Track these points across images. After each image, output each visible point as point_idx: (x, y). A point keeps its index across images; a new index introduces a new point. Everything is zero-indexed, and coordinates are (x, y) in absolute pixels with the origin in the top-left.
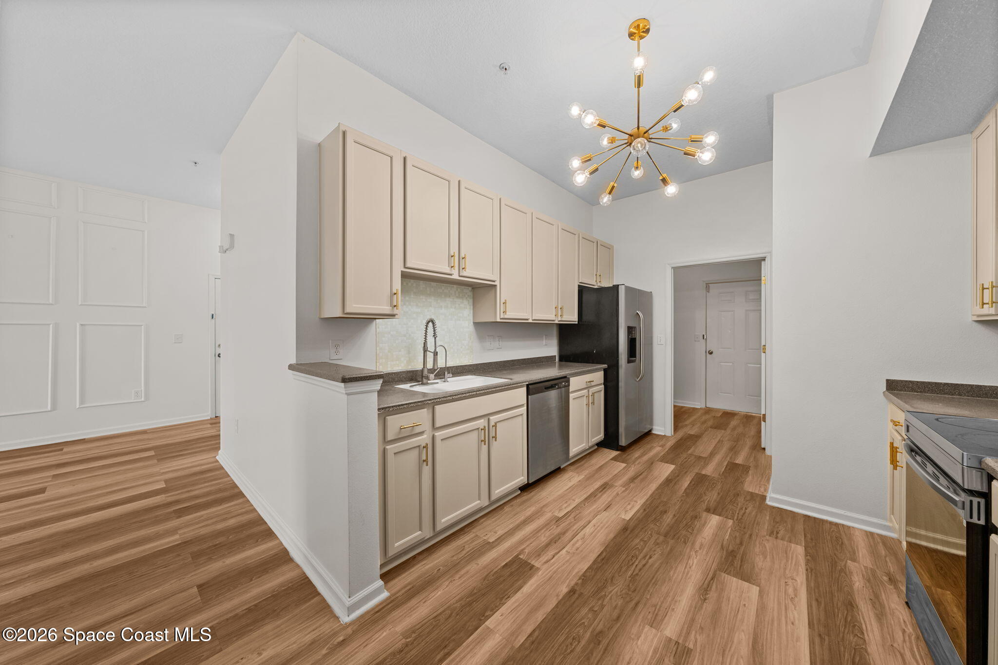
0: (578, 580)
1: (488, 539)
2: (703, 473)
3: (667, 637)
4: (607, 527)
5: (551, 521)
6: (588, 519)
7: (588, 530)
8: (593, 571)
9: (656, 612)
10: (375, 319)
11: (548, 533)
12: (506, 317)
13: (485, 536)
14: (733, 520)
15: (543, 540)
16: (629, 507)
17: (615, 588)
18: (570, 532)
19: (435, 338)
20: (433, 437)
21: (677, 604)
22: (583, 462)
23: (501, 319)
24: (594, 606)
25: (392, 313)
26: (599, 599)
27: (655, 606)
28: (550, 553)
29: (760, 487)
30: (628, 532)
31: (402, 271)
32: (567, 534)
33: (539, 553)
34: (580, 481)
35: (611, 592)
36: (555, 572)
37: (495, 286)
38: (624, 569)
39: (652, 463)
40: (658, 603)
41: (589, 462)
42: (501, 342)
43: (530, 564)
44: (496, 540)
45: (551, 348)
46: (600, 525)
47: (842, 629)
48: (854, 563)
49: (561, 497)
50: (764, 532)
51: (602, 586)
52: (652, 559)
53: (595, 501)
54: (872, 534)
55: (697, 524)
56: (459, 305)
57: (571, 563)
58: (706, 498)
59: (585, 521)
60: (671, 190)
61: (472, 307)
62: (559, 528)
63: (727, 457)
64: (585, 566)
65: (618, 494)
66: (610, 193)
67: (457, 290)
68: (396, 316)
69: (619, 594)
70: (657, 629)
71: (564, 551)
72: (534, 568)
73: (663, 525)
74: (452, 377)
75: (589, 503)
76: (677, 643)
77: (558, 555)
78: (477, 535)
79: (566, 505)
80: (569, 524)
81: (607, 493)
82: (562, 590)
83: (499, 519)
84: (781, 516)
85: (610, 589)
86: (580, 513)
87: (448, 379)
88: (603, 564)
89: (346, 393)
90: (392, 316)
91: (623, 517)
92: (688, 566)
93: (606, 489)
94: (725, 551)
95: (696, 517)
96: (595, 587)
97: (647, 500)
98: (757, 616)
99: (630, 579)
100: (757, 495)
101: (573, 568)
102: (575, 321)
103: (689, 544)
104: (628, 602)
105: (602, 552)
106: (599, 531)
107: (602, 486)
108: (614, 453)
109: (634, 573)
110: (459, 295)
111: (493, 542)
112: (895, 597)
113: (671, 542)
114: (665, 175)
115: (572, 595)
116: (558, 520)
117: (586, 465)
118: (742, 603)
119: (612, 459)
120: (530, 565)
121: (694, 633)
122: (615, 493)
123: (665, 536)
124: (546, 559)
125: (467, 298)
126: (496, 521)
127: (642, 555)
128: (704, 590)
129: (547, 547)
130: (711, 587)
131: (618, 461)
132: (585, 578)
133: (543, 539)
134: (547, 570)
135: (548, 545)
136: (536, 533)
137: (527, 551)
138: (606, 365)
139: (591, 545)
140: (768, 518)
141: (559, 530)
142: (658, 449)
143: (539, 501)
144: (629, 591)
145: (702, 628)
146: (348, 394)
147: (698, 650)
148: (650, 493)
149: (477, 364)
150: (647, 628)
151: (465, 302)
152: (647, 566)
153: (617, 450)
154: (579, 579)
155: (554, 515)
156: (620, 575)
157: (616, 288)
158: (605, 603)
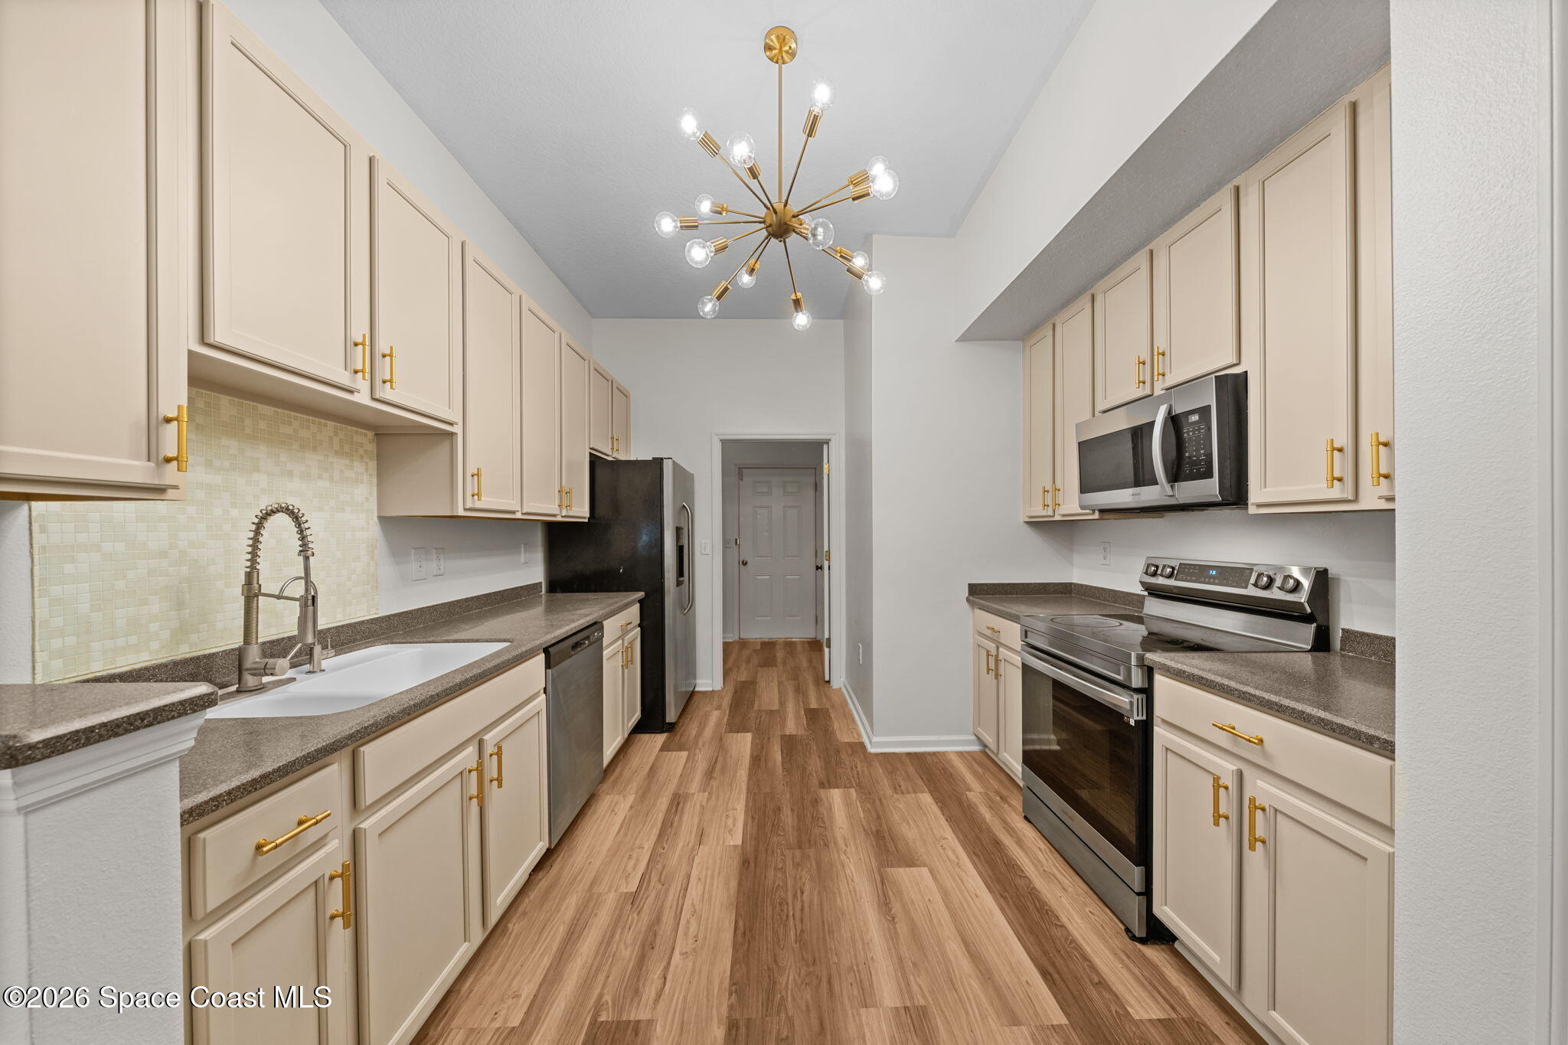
0: (729, 998)
1: (505, 1021)
2: (788, 733)
3: (891, 1008)
4: (719, 873)
5: (622, 909)
6: (683, 873)
7: (694, 893)
8: (743, 965)
9: (858, 979)
10: (29, 497)
11: (629, 937)
12: (478, 505)
13: (493, 1019)
14: (854, 787)
15: (628, 953)
16: (730, 822)
17: (789, 976)
18: (666, 912)
19: (307, 559)
20: (355, 837)
21: (871, 945)
22: (618, 770)
23: (465, 509)
24: (779, 1030)
25: (156, 482)
26: (779, 1013)
27: (852, 968)
28: (655, 975)
29: (852, 732)
30: (752, 864)
31: (191, 353)
32: (664, 919)
33: (633, 989)
34: (631, 807)
35: (787, 985)
36: (684, 1010)
37: (452, 434)
38: (781, 932)
39: (721, 739)
40: (852, 963)
41: (628, 767)
42: (442, 562)
43: (630, 1021)
44: (528, 1013)
45: (532, 570)
46: (707, 873)
47: (1009, 876)
48: (972, 793)
49: (615, 851)
50: (889, 792)
51: (770, 983)
52: (805, 894)
53: (675, 833)
54: (961, 753)
55: (822, 810)
56: (342, 471)
57: (700, 973)
58: (810, 768)
59: (681, 879)
60: (801, 320)
61: (375, 480)
62: (643, 915)
63: (799, 704)
64: (725, 963)
65: (702, 807)
66: (719, 298)
67: (336, 434)
68: (171, 493)
69: (800, 982)
70: (875, 1006)
71: (677, 956)
72: (642, 1026)
73: (789, 831)
74: (335, 656)
75: (669, 842)
76: (906, 1008)
77: (671, 969)
78: (472, 1030)
79: (631, 863)
80: (657, 896)
81: (687, 809)
82: (715, 1038)
83: (508, 959)
84: (889, 760)
85: (783, 980)
86: (664, 867)
87: (325, 664)
88: (749, 941)
89: (19, 810)
90: (157, 491)
91: (732, 843)
92: (850, 881)
93: (681, 805)
94: (871, 836)
95: (816, 802)
96: (760, 992)
97: (746, 802)
98: (947, 907)
99: (798, 944)
100: (855, 743)
101: (709, 981)
102: (585, 518)
103: (832, 845)
104: (818, 987)
105: (736, 922)
106: (712, 884)
107: (672, 801)
108: (660, 739)
109: (799, 931)
110: (342, 447)
111: (522, 1023)
112: (1013, 814)
113: (811, 852)
114: (799, 295)
115: (736, 1035)
116: (634, 898)
117: (627, 773)
118: (927, 899)
119: (662, 749)
120: (632, 1024)
121: (912, 977)
122: (698, 806)
123: (800, 848)
124: (653, 993)
125: (362, 457)
126: (503, 967)
127: (790, 893)
128: (884, 905)
129: (642, 965)
130: (889, 897)
131: (673, 751)
132: (738, 987)
133: (626, 951)
134: (668, 1012)
135: (642, 960)
136: (607, 948)
137: (608, 998)
138: (643, 593)
139: (713, 916)
140: (880, 770)
141: (646, 917)
142: (715, 714)
143: (575, 879)
144: (808, 967)
145: (915, 964)
146: (26, 811)
147: (931, 1002)
148: (744, 786)
149: (389, 617)
150: (863, 1011)
151: (359, 467)
152: (806, 909)
153: (662, 732)
154: (730, 994)
155: (621, 893)
156: (781, 947)
157: (658, 462)
158: (790, 1014)
